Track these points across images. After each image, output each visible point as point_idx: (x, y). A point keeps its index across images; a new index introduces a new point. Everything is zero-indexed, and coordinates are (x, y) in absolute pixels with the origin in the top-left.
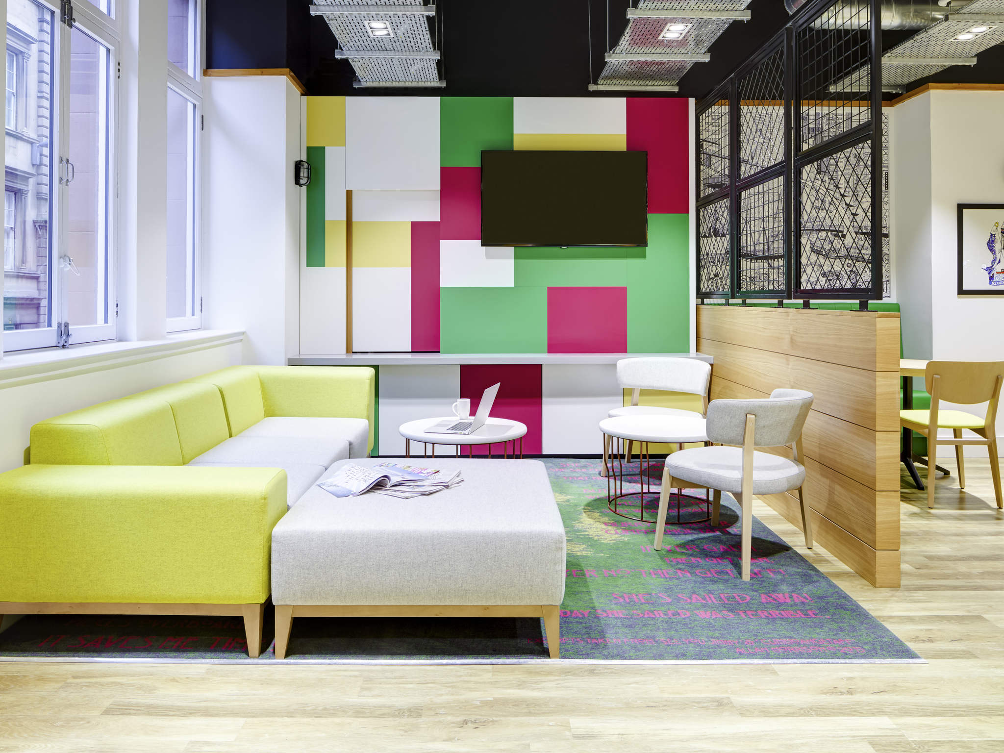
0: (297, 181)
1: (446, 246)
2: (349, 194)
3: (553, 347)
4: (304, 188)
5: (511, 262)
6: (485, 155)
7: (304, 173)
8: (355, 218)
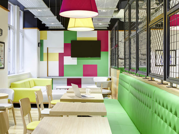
0: (39, 46)
1: (65, 57)
2: (48, 48)
3: (84, 75)
4: (40, 47)
5: (76, 60)
6: (72, 41)
7: (40, 45)
8: (49, 52)
